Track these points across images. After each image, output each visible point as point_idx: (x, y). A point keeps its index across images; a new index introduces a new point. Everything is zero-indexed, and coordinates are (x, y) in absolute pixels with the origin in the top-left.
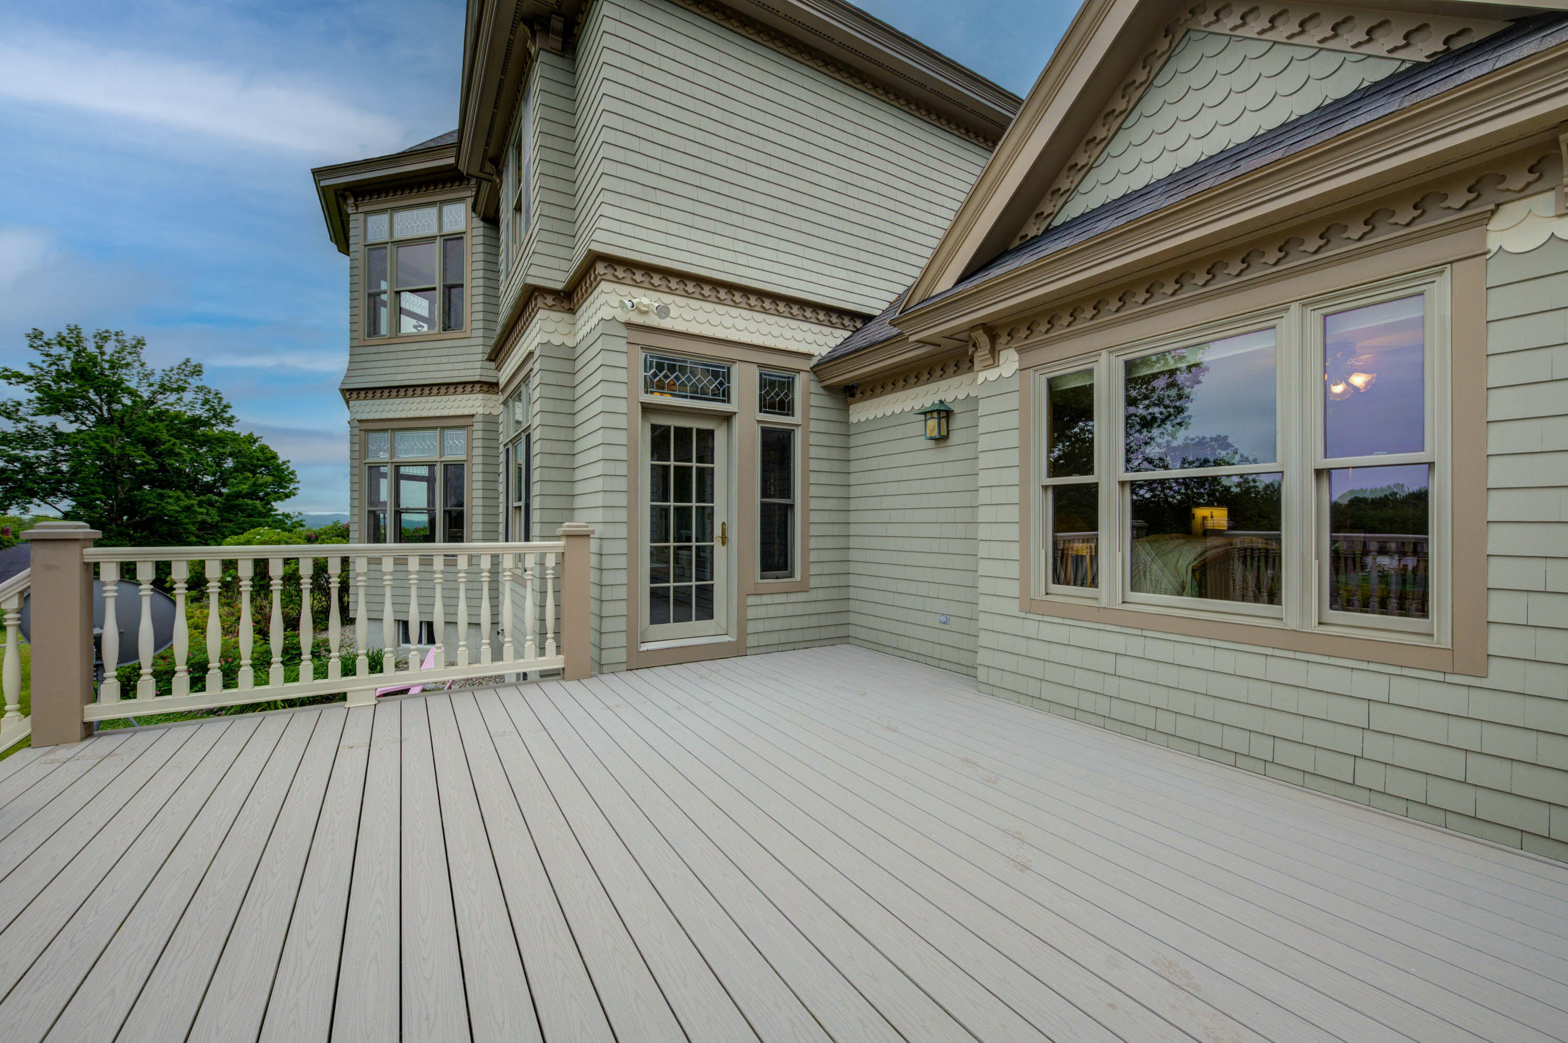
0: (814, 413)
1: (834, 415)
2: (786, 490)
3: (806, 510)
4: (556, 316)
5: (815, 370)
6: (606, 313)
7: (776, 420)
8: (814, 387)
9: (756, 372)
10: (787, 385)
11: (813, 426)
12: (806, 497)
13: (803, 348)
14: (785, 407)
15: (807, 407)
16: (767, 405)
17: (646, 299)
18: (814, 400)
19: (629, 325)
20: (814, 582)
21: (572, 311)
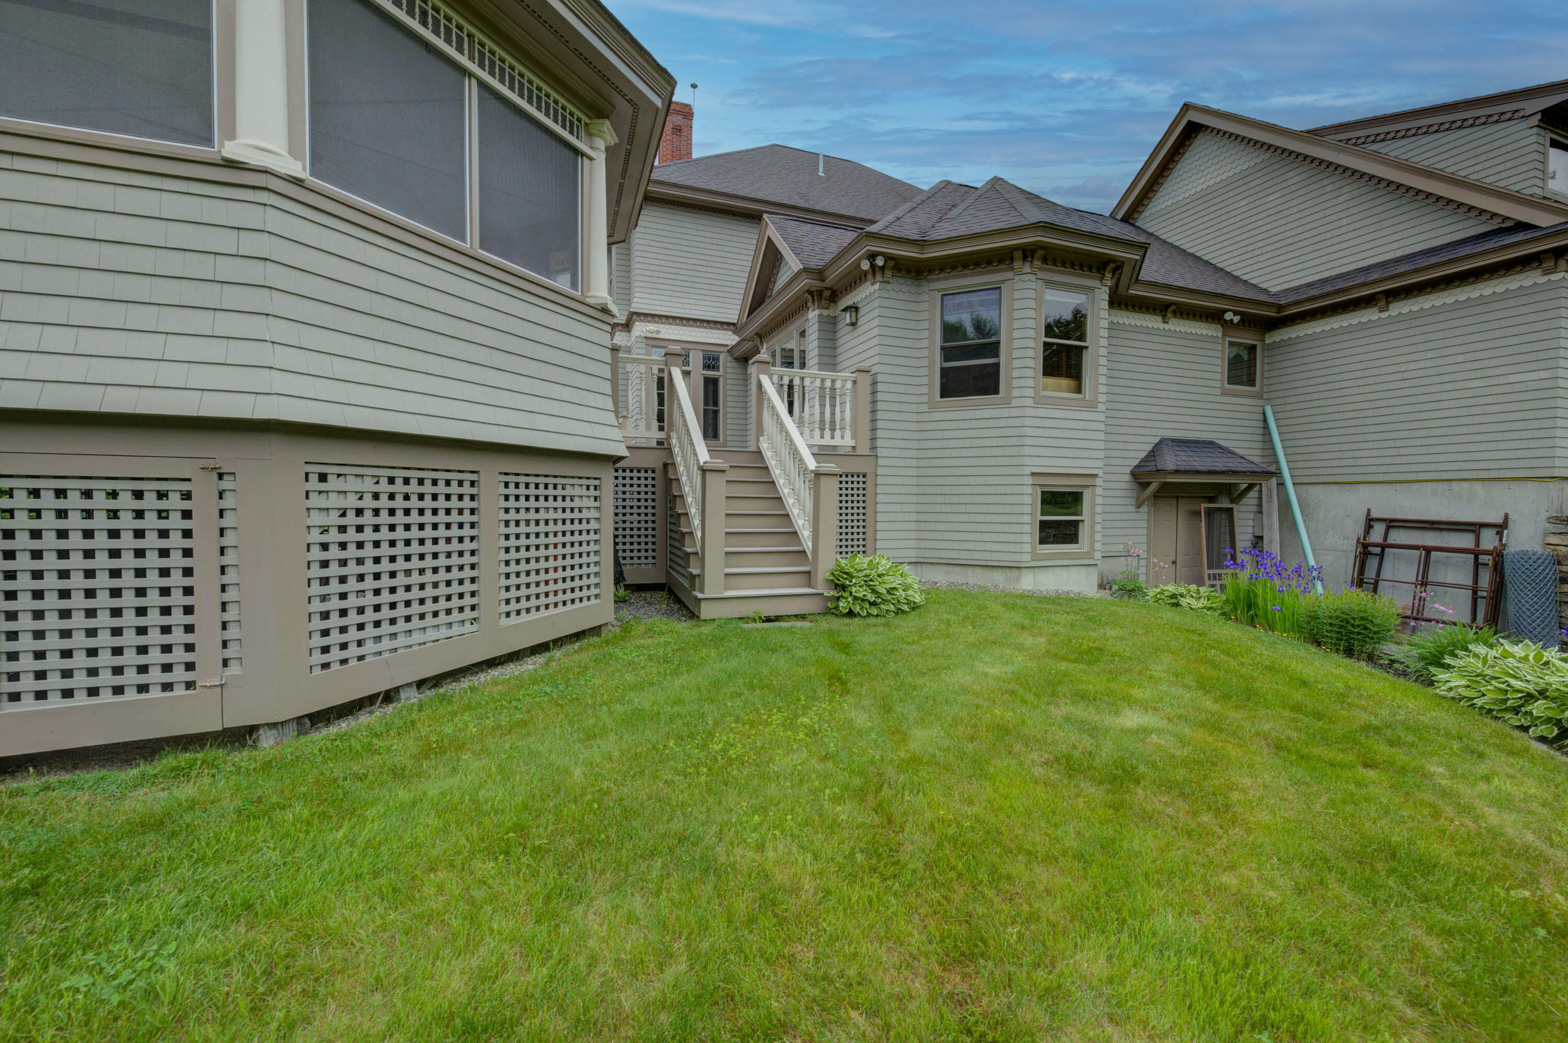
0: (729, 370)
1: (740, 371)
2: (716, 403)
3: (725, 413)
4: (623, 334)
5: (729, 351)
6: (637, 334)
7: (711, 373)
8: (729, 359)
9: (701, 354)
10: (716, 359)
11: (729, 376)
12: (725, 407)
13: (724, 342)
14: (715, 367)
15: (726, 367)
16: (707, 367)
17: (652, 327)
18: (729, 365)
19: (646, 338)
20: (729, 444)
21: (629, 331)
